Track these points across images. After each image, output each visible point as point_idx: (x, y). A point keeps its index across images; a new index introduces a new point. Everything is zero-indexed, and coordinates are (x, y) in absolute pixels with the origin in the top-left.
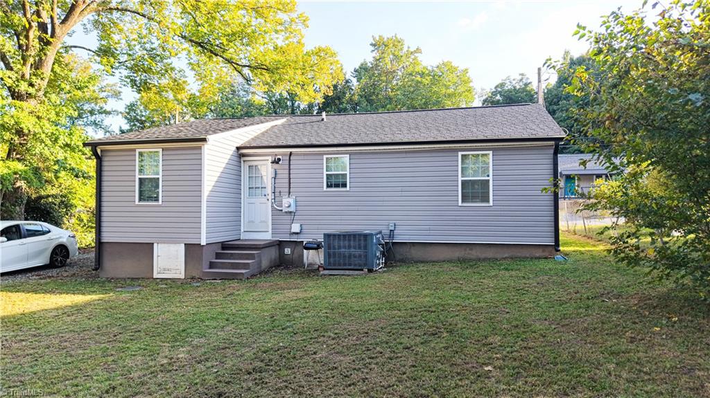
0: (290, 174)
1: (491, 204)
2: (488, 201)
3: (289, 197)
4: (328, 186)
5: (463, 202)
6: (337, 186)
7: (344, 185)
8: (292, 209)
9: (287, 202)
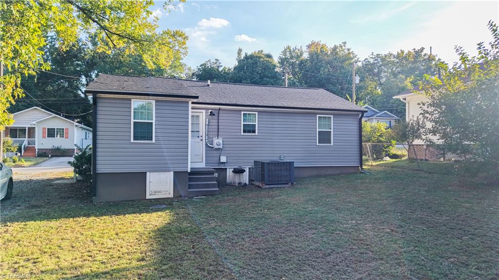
0: (218, 123)
1: (332, 144)
2: (330, 143)
3: (218, 138)
4: (244, 132)
5: (319, 143)
6: (249, 132)
7: (254, 132)
8: (221, 147)
9: (217, 142)
